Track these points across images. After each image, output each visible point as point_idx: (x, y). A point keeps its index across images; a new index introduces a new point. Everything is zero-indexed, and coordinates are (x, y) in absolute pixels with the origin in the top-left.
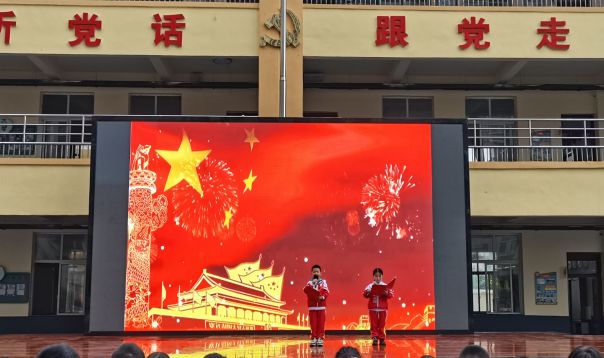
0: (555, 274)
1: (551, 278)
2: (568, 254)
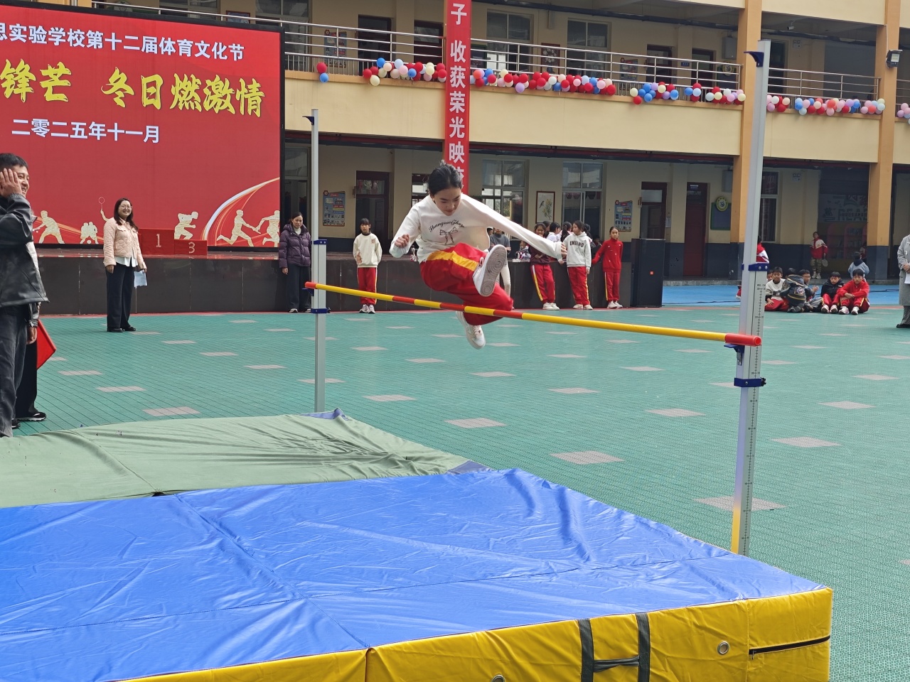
0: (344, 193)
1: (339, 198)
2: (358, 172)
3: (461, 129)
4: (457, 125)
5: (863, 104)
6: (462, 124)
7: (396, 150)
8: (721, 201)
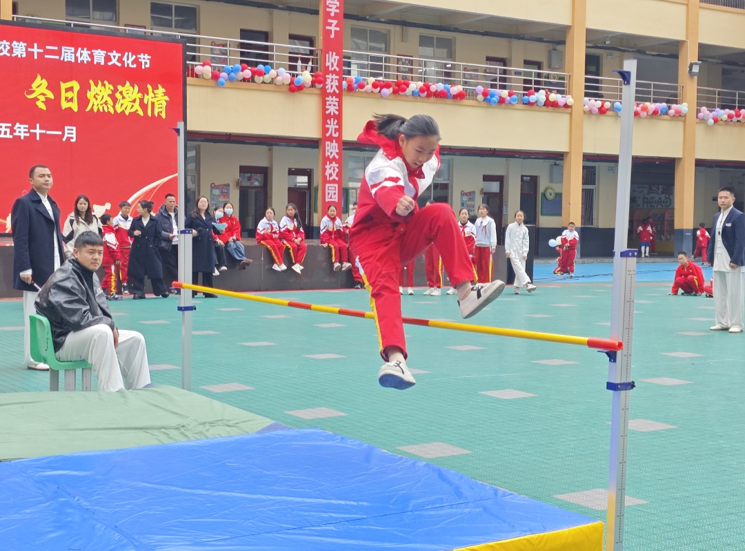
3: (335, 129)
4: (332, 125)
5: (669, 108)
6: (337, 124)
7: (274, 147)
8: (550, 191)
